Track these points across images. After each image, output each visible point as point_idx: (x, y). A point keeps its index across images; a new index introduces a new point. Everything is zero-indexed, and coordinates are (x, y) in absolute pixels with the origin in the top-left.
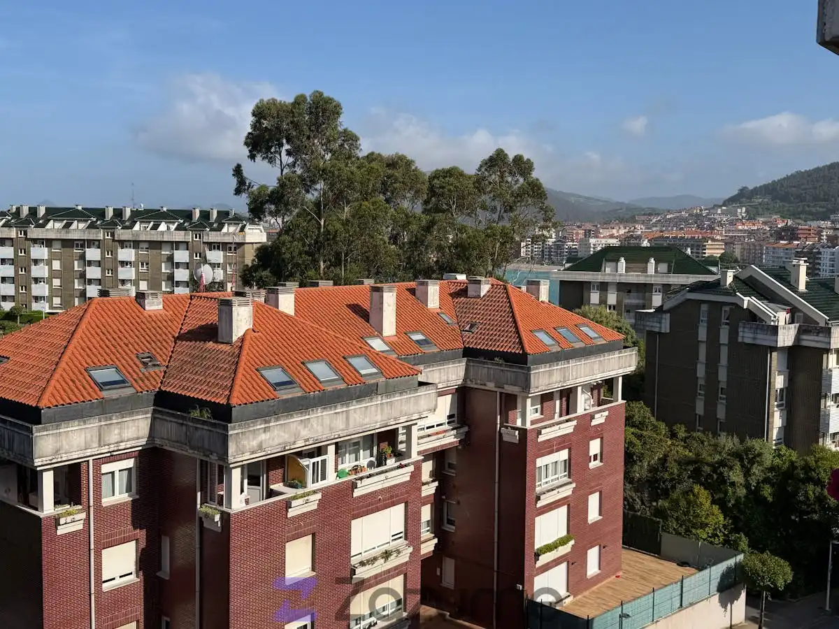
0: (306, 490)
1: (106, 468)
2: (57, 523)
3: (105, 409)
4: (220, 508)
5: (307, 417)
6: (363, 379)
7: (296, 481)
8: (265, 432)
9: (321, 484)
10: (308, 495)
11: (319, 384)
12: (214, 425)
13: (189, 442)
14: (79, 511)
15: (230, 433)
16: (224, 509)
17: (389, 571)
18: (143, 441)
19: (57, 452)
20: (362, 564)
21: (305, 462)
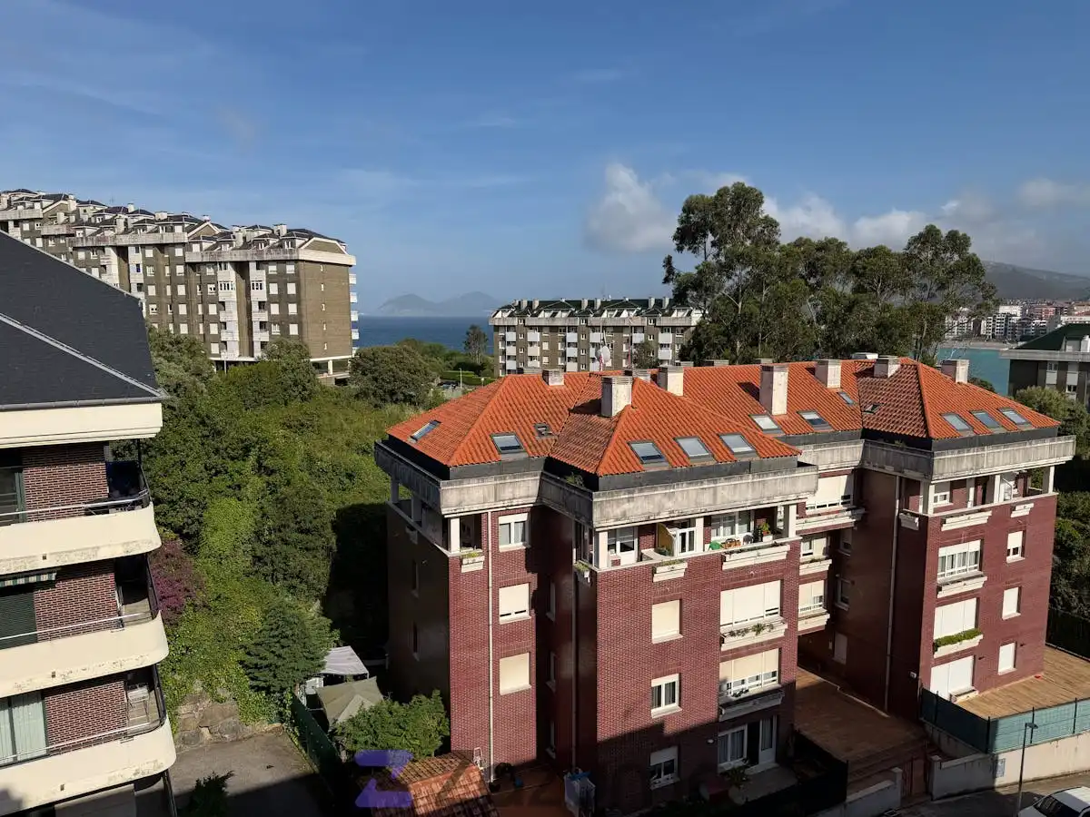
0: (673, 559)
1: (502, 520)
2: (461, 564)
3: (502, 470)
4: (590, 566)
5: (672, 490)
6: (735, 458)
7: (664, 548)
8: (629, 501)
9: (688, 554)
10: (674, 563)
11: (687, 460)
12: (583, 491)
13: (566, 505)
14: (480, 554)
15: (595, 500)
16: (593, 568)
17: (761, 644)
18: (533, 500)
19: (460, 504)
20: (732, 634)
21: (672, 531)
